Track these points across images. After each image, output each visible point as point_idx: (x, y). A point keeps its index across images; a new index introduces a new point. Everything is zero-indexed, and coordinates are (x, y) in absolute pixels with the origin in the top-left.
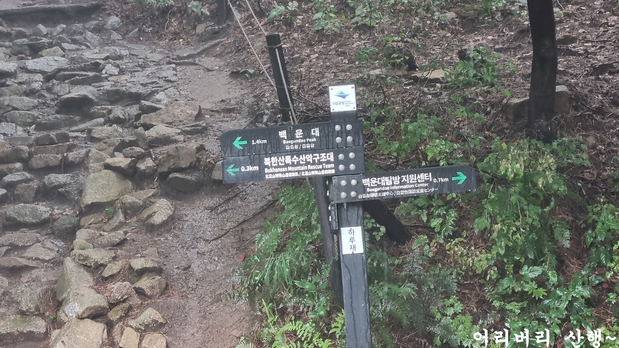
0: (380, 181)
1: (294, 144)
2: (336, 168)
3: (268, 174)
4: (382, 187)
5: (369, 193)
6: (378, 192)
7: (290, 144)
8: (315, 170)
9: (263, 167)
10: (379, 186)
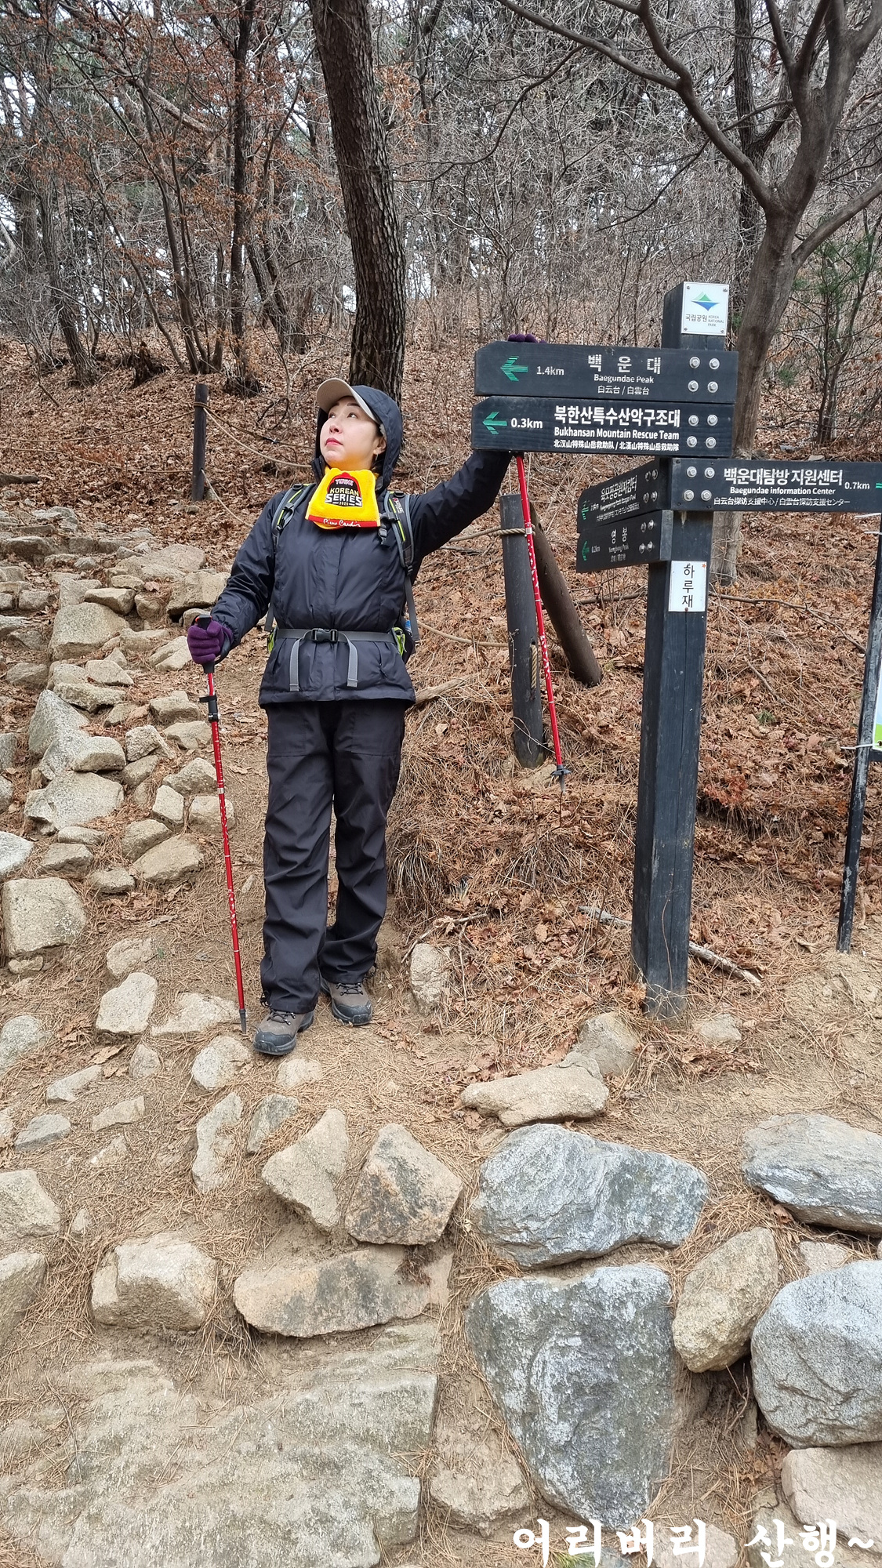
0: (755, 476)
1: (614, 384)
2: (682, 441)
3: (560, 438)
4: (757, 487)
5: (734, 496)
6: (749, 496)
7: (605, 384)
8: (644, 441)
9: (551, 423)
10: (753, 485)
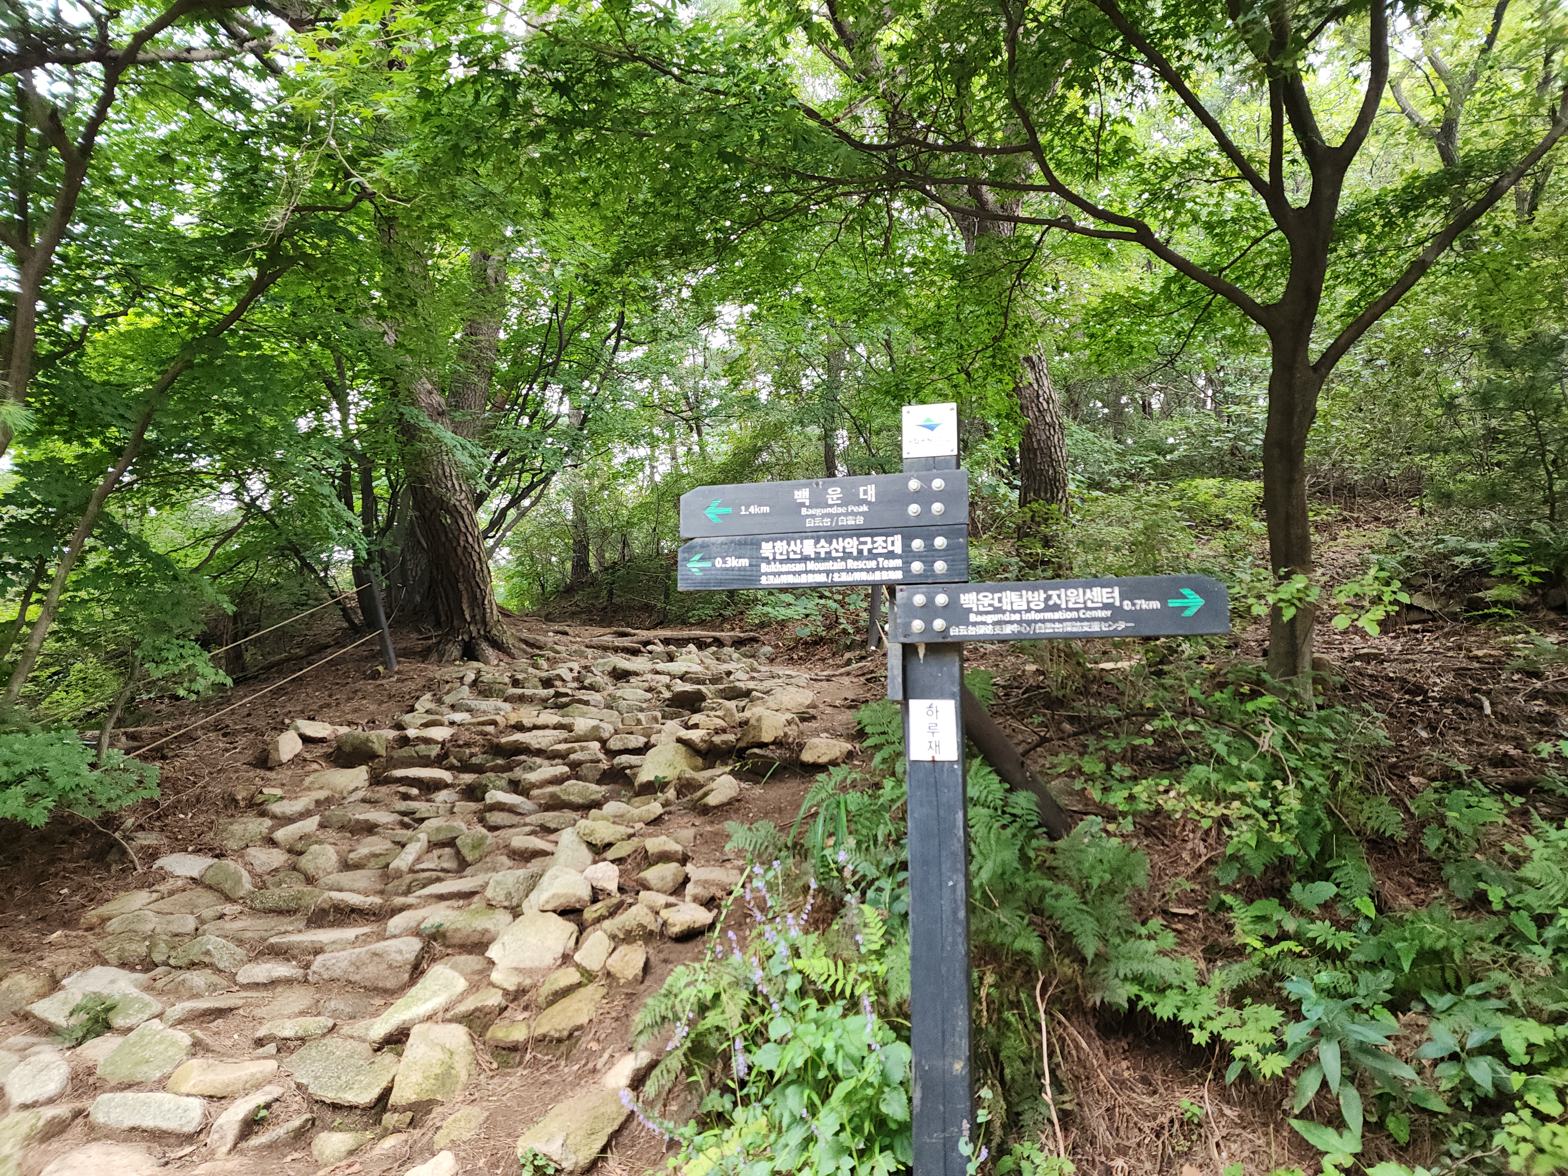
0: (1000, 600)
1: (823, 516)
2: (906, 569)
3: (766, 574)
4: (1004, 612)
5: (975, 624)
6: (995, 623)
7: (813, 516)
8: (862, 570)
9: (758, 560)
10: (998, 610)
